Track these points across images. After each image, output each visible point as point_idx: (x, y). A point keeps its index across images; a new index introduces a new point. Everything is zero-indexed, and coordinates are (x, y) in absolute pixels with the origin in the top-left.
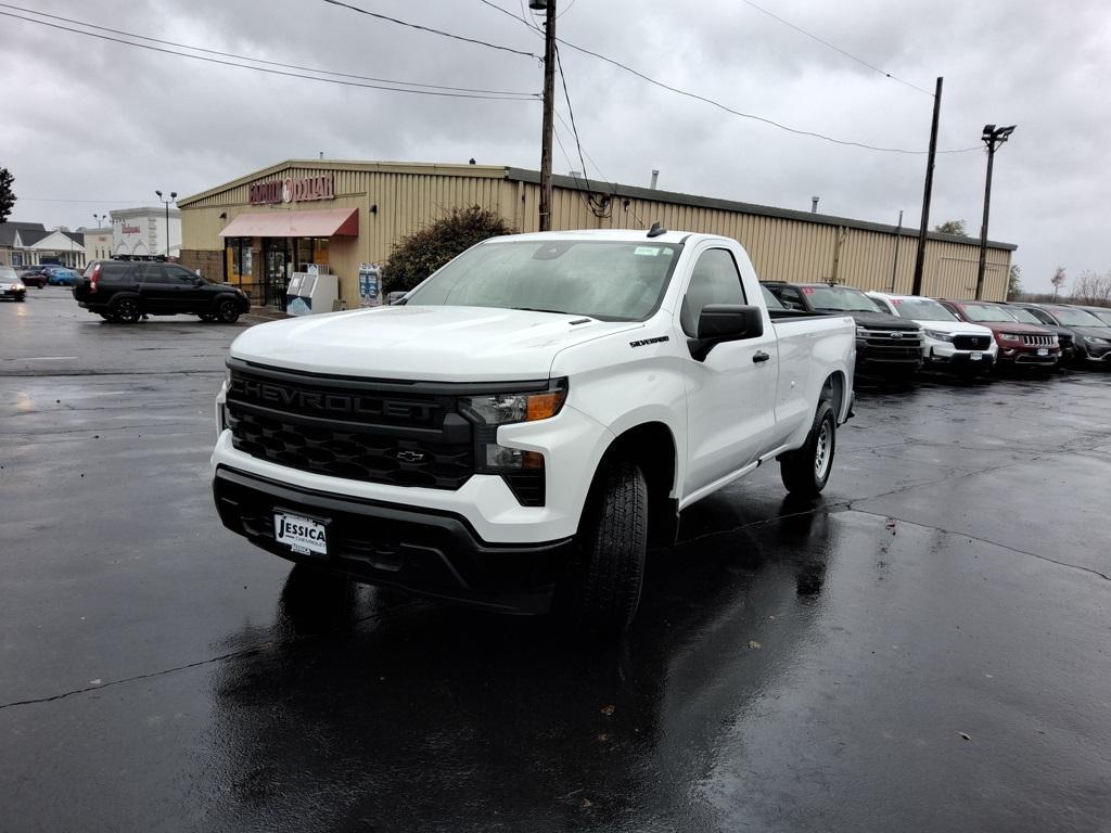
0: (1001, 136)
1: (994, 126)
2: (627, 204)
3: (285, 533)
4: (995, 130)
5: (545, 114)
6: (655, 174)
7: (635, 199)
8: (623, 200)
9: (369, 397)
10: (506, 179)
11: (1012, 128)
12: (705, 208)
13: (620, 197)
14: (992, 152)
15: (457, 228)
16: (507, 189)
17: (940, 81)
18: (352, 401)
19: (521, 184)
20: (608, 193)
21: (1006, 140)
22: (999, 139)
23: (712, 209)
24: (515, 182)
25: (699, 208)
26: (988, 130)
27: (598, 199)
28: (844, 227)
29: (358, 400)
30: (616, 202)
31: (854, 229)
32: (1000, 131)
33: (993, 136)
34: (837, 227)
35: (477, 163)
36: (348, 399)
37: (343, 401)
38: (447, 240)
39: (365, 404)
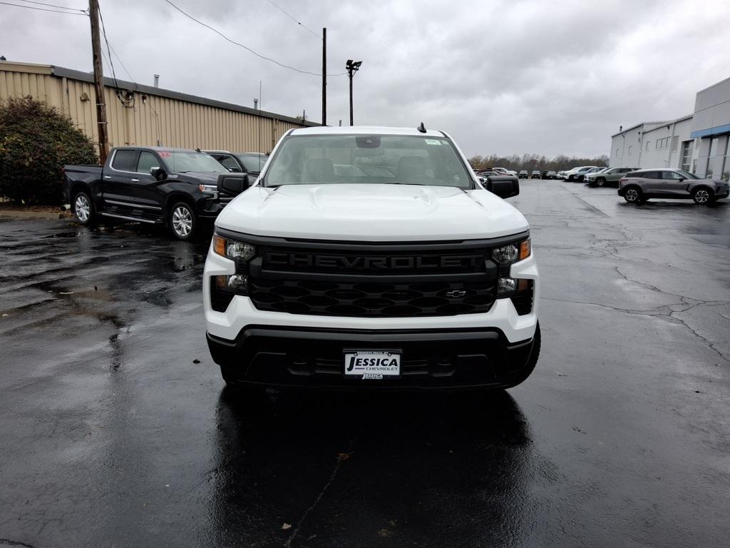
0: (355, 67)
1: (352, 61)
2: (144, 98)
3: (355, 366)
4: (353, 63)
5: (92, 27)
6: (157, 77)
7: (149, 95)
8: (141, 96)
9: (425, 256)
10: (52, 75)
11: (360, 63)
12: (196, 104)
13: (139, 93)
14: (351, 76)
15: (18, 114)
16: (53, 83)
17: (325, 30)
18: (415, 260)
19: (65, 80)
20: (131, 89)
21: (358, 69)
22: (354, 69)
23: (200, 105)
24: (59, 78)
25: (191, 103)
26: (349, 62)
27: (124, 93)
28: (276, 120)
29: (419, 259)
30: (136, 97)
31: (281, 121)
32: (356, 64)
33: (352, 66)
34: (272, 119)
35: (7, 60)
36: (411, 259)
37: (407, 260)
38: (11, 124)
39: (425, 261)
